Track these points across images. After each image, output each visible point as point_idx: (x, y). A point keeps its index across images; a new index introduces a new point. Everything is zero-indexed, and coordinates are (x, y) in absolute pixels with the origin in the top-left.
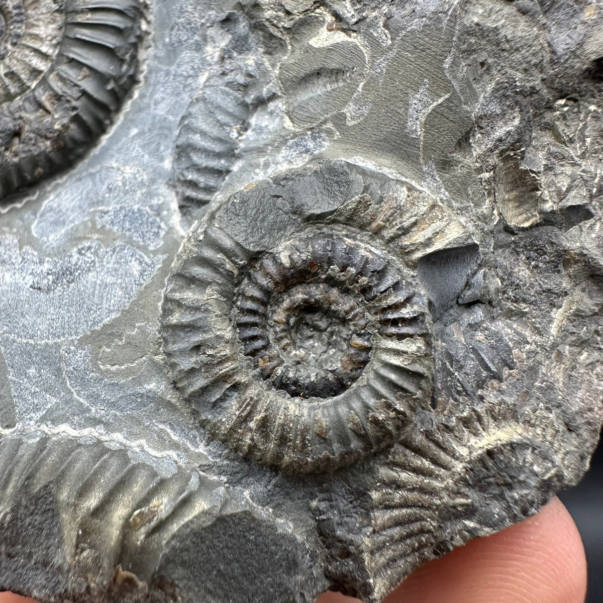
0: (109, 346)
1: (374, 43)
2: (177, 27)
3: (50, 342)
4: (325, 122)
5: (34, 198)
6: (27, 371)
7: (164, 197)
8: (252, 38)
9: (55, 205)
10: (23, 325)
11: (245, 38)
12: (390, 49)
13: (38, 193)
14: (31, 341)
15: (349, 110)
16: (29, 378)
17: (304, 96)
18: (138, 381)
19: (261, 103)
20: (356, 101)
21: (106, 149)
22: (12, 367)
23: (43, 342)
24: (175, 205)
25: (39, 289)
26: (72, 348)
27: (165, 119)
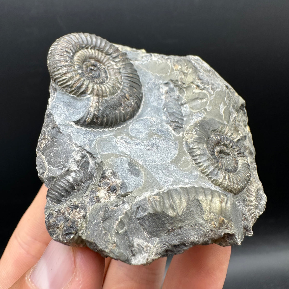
0: (179, 163)
1: (209, 93)
2: (150, 84)
3: (162, 163)
4: (202, 110)
5: (125, 126)
6: (159, 172)
7: (167, 126)
8: (175, 89)
9: (134, 128)
10: (149, 159)
11: (173, 88)
12: (214, 94)
13: (125, 124)
14: (155, 164)
15: (207, 107)
16: (160, 174)
17: (194, 103)
18: (192, 172)
19: (182, 105)
20: (208, 106)
21: (142, 113)
22: (153, 172)
23: (160, 163)
24: (171, 129)
25: (148, 149)
26: (170, 164)
27: (157, 107)
